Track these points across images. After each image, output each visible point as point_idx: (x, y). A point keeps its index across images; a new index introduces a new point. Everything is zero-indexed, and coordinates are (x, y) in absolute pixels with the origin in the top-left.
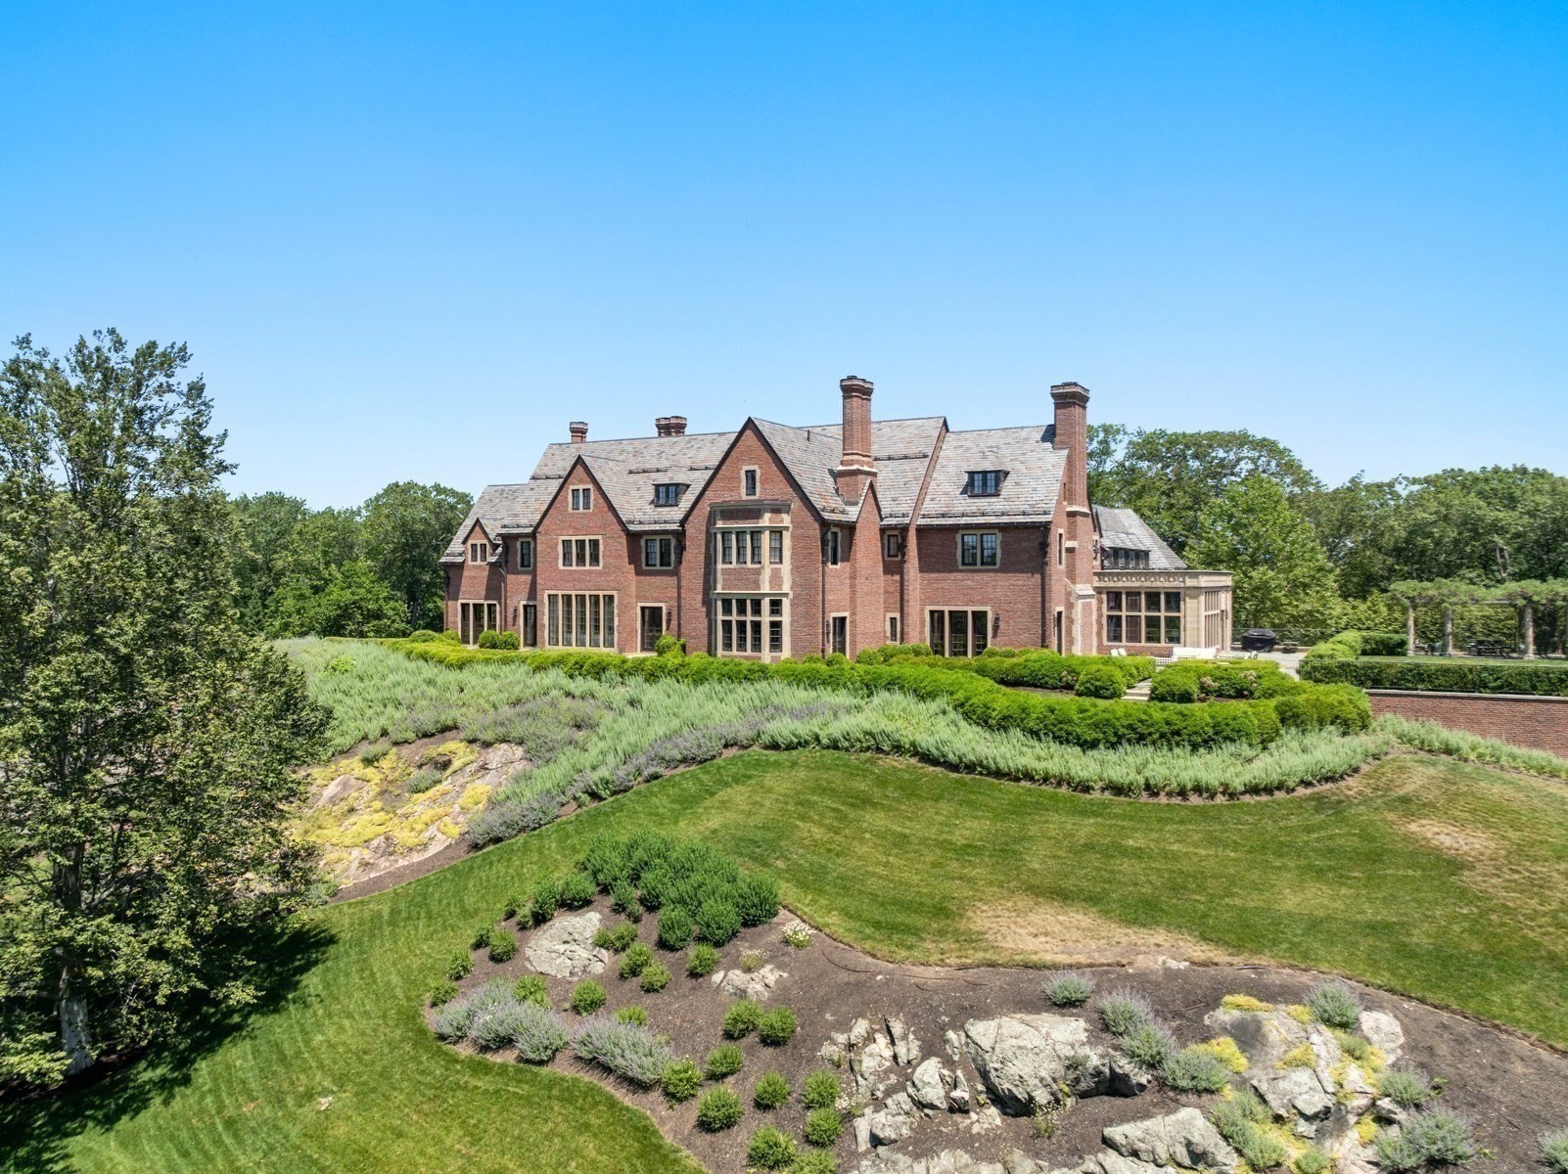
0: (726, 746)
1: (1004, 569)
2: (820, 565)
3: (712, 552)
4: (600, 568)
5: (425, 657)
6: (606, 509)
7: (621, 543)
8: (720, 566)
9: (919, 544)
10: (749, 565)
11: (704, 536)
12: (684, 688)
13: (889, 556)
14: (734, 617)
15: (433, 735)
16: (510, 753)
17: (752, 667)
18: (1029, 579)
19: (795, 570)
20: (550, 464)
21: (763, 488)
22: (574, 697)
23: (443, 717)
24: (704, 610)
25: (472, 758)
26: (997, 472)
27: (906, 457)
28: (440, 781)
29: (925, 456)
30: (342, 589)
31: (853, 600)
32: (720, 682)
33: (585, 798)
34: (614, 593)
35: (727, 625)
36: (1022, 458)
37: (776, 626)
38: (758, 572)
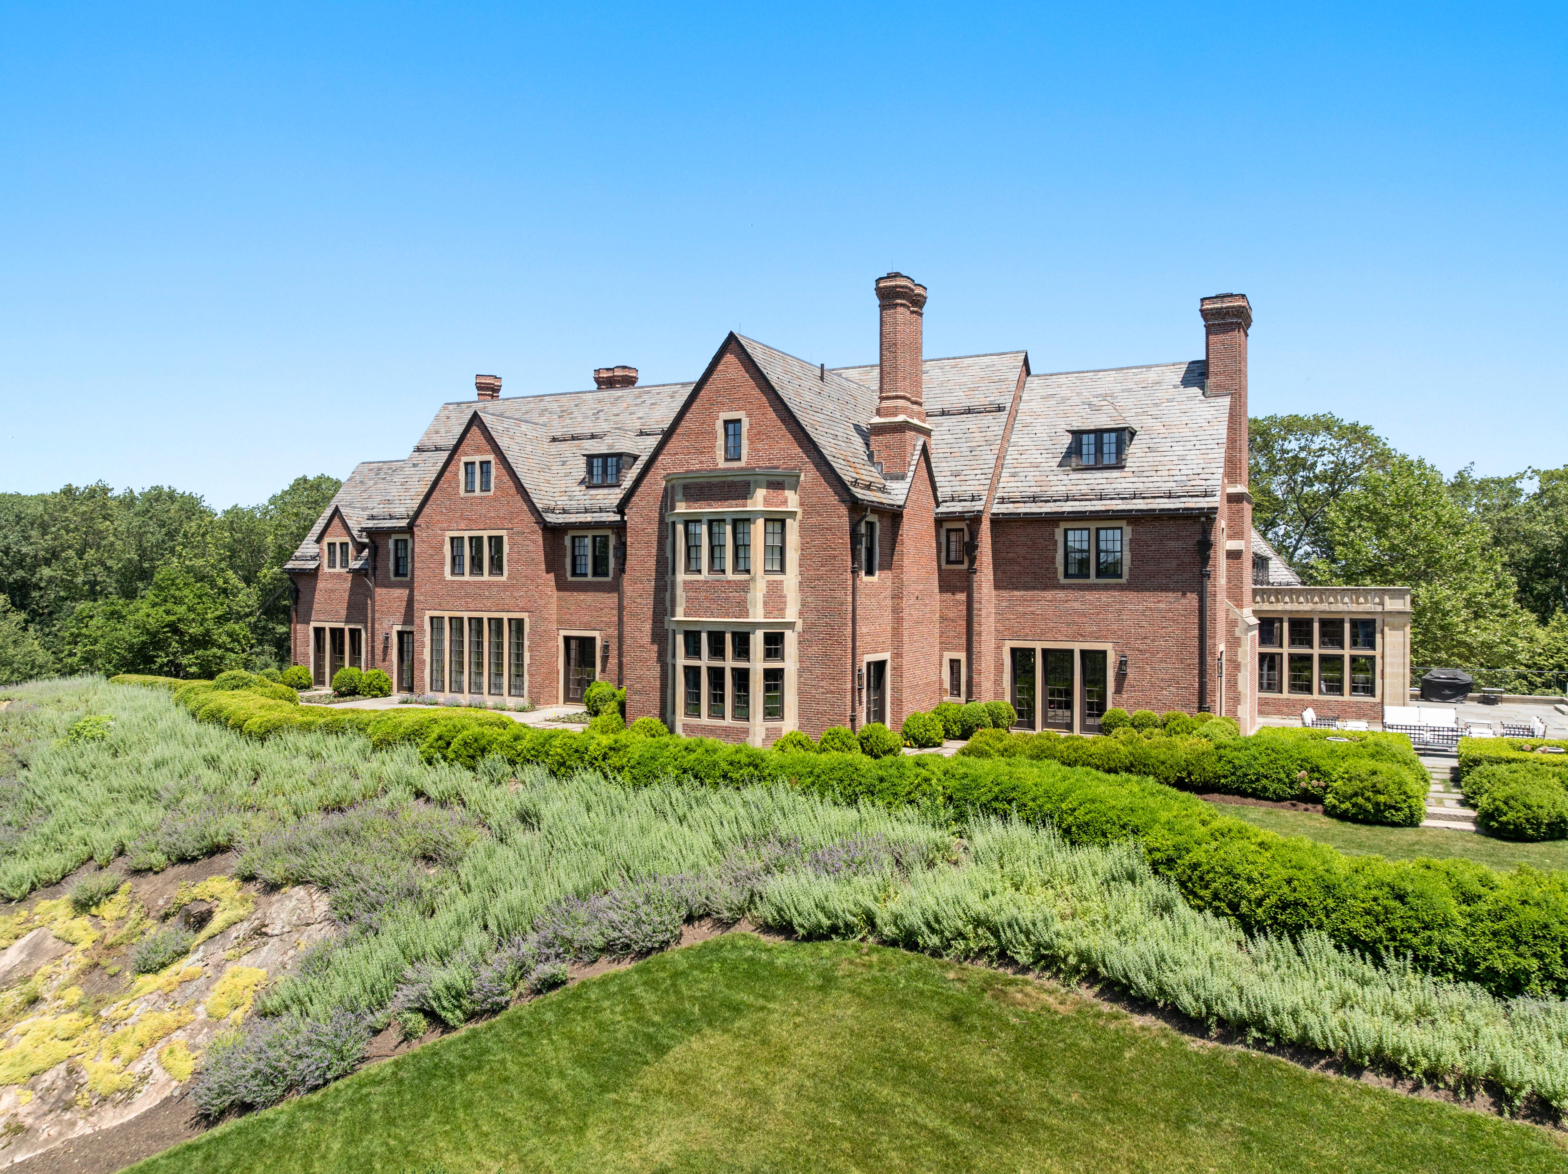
0: (690, 919)
1: (1135, 585)
2: (849, 576)
3: (669, 554)
4: (504, 578)
5: (217, 718)
6: (513, 491)
7: (535, 542)
8: (681, 576)
9: (994, 543)
10: (730, 575)
11: (656, 526)
12: (614, 791)
13: (948, 562)
14: (705, 662)
15: (194, 859)
16: (306, 907)
17: (736, 758)
18: (1177, 599)
19: (804, 584)
20: (442, 431)
21: (753, 449)
22: (428, 800)
23: (212, 830)
24: (655, 648)
25: (242, 912)
26: (1119, 431)
27: (969, 411)
28: (186, 952)
29: (1000, 409)
30: (154, 605)
31: (897, 633)
32: (680, 784)
33: (419, 1022)
34: (524, 616)
35: (692, 674)
36: (1154, 411)
37: (774, 678)
38: (744, 588)
